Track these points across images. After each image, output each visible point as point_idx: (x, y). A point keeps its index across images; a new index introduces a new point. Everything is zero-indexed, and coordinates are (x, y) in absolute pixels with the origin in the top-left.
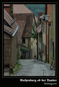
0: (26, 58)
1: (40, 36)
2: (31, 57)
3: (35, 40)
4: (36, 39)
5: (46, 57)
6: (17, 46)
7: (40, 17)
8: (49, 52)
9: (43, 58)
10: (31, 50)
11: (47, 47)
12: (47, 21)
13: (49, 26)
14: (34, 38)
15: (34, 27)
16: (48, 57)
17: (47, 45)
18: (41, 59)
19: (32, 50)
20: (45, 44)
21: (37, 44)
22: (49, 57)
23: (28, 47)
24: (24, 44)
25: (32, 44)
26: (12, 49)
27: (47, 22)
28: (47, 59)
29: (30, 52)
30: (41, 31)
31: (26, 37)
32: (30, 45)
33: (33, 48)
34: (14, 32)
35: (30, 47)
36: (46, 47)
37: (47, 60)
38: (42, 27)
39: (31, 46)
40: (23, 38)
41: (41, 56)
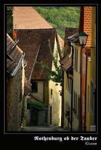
0: (39, 123)
1: (68, 77)
2: (49, 121)
3: (57, 85)
4: (59, 84)
5: (81, 122)
6: (21, 98)
7: (69, 38)
8: (87, 111)
9: (73, 123)
10: (49, 108)
11: (83, 100)
12: (83, 45)
13: (87, 57)
14: (56, 80)
15: (56, 59)
16: (83, 121)
17: (83, 97)
18: (70, 127)
19: (51, 107)
20: (79, 93)
21: (62, 94)
22: (85, 121)
23: (42, 101)
24: (35, 95)
25: (52, 94)
26: (11, 104)
27: (83, 47)
28: (83, 126)
29: (47, 110)
30: (70, 68)
31: (39, 78)
32: (48, 95)
33: (53, 103)
34: (15, 68)
35: (48, 100)
36: (80, 100)
37: (81, 127)
38: (73, 58)
39: (48, 98)
40: (34, 80)
41: (69, 120)
